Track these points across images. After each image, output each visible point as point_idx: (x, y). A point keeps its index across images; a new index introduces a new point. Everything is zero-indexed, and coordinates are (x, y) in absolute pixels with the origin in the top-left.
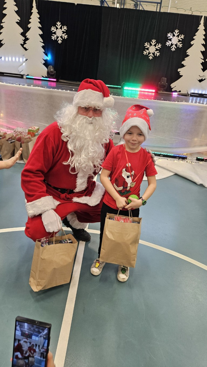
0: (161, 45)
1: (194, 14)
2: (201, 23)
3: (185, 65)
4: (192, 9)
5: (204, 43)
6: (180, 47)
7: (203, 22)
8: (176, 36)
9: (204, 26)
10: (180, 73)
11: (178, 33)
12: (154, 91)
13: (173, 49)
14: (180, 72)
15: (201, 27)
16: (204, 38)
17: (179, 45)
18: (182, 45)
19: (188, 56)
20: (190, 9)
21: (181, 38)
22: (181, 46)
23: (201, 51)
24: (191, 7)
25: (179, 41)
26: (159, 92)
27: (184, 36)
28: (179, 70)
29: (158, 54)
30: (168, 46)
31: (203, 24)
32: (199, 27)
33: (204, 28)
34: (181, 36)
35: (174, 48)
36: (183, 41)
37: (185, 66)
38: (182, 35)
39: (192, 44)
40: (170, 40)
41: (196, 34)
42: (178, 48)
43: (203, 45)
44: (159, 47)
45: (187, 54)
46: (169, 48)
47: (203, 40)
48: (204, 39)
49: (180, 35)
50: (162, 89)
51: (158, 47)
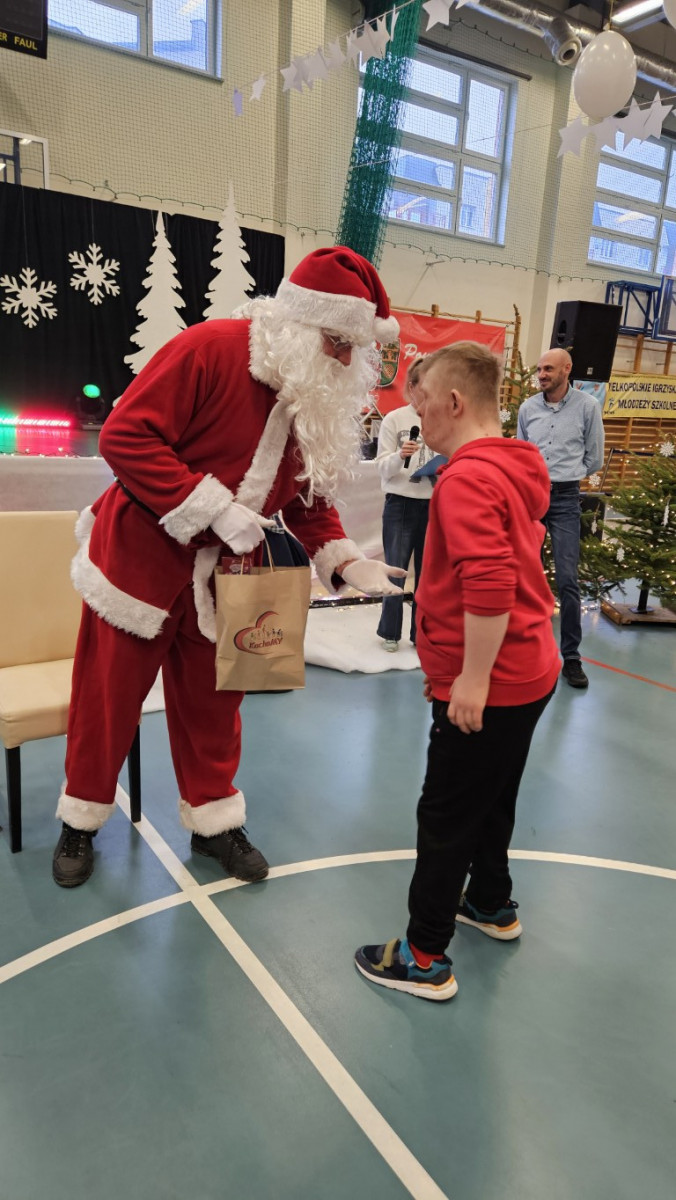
0: (55, 286)
1: (122, 200)
2: (157, 229)
3: (141, 346)
4: (109, 183)
5: (180, 287)
6: (114, 294)
7: (163, 229)
8: (95, 263)
9: (169, 237)
10: (131, 367)
11: (101, 256)
12: (66, 424)
13: (96, 300)
14: (131, 364)
15: (162, 242)
16: (176, 272)
17: (110, 290)
18: (118, 287)
19: (142, 320)
20: (102, 185)
21: (112, 270)
22: (116, 290)
23: (176, 308)
24: (109, 179)
25: (108, 277)
26: (85, 427)
27: (118, 263)
28: (127, 359)
29: (52, 313)
30: (77, 288)
31: (164, 234)
32: (154, 240)
33: (170, 246)
34: (110, 264)
35: (96, 295)
36: (118, 277)
37: (141, 349)
38: (113, 261)
39: (147, 287)
40: (81, 272)
41: (151, 260)
42: (108, 298)
43: (177, 290)
44: (49, 293)
45: (140, 314)
46: (83, 295)
47: (173, 277)
48: (175, 275)
49: (107, 261)
50: (93, 417)
51: (47, 290)
